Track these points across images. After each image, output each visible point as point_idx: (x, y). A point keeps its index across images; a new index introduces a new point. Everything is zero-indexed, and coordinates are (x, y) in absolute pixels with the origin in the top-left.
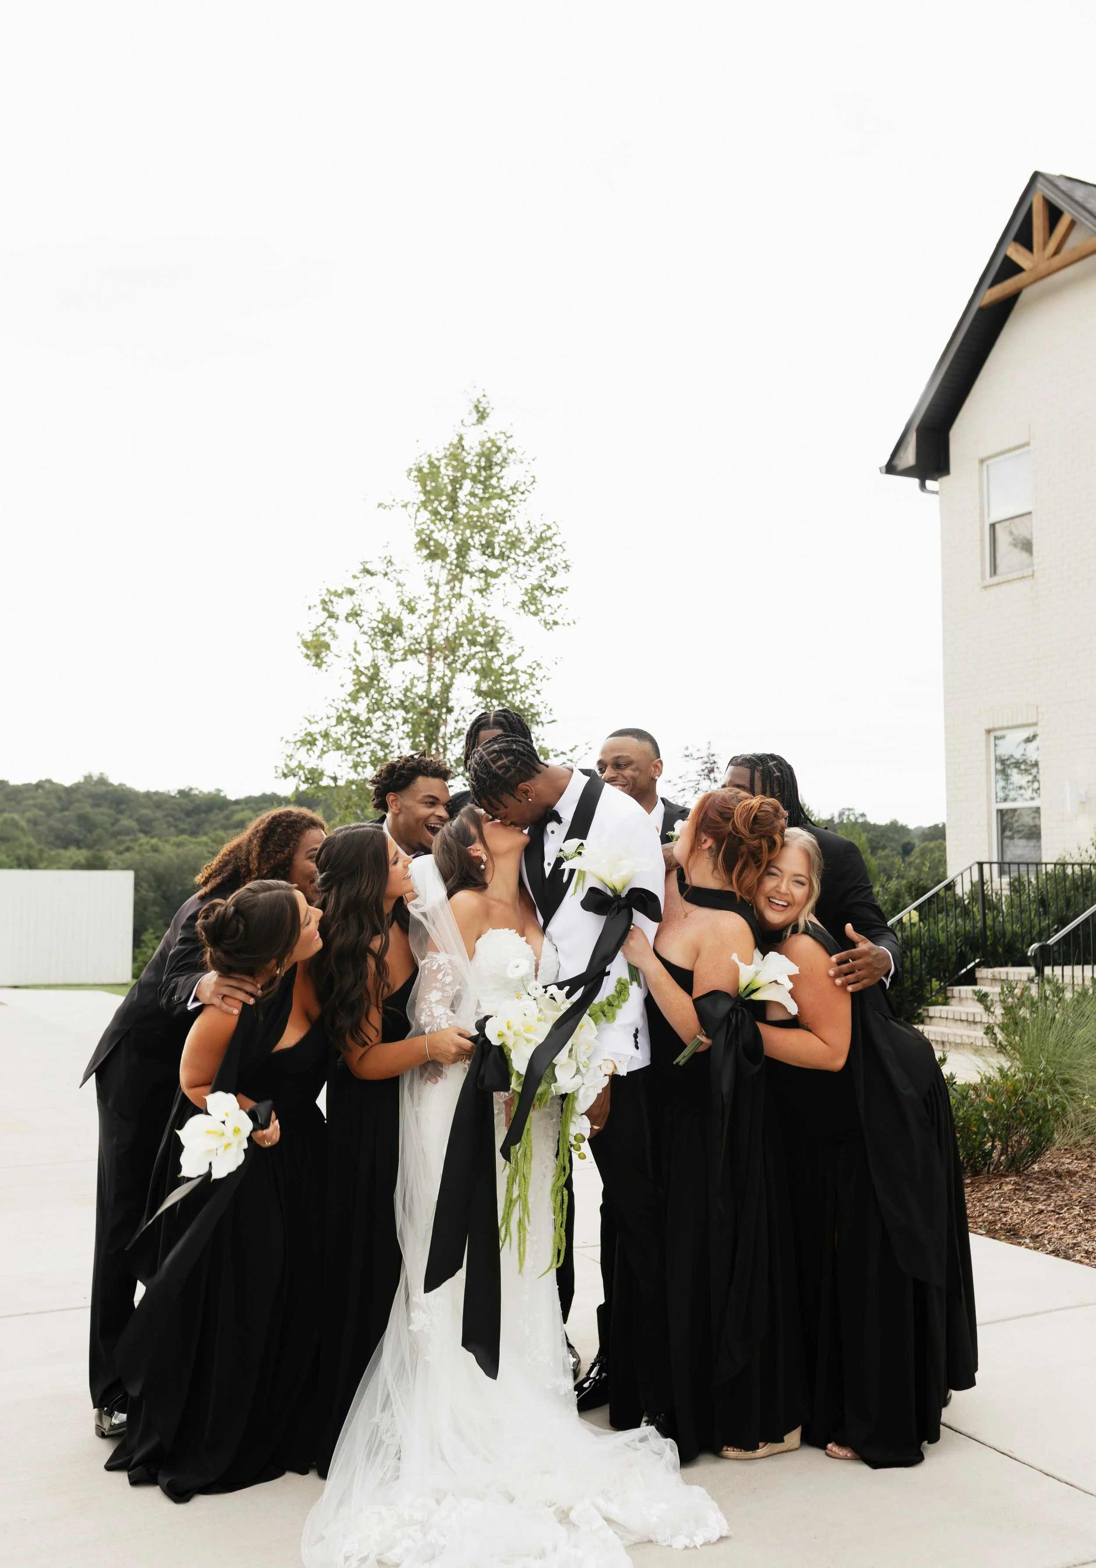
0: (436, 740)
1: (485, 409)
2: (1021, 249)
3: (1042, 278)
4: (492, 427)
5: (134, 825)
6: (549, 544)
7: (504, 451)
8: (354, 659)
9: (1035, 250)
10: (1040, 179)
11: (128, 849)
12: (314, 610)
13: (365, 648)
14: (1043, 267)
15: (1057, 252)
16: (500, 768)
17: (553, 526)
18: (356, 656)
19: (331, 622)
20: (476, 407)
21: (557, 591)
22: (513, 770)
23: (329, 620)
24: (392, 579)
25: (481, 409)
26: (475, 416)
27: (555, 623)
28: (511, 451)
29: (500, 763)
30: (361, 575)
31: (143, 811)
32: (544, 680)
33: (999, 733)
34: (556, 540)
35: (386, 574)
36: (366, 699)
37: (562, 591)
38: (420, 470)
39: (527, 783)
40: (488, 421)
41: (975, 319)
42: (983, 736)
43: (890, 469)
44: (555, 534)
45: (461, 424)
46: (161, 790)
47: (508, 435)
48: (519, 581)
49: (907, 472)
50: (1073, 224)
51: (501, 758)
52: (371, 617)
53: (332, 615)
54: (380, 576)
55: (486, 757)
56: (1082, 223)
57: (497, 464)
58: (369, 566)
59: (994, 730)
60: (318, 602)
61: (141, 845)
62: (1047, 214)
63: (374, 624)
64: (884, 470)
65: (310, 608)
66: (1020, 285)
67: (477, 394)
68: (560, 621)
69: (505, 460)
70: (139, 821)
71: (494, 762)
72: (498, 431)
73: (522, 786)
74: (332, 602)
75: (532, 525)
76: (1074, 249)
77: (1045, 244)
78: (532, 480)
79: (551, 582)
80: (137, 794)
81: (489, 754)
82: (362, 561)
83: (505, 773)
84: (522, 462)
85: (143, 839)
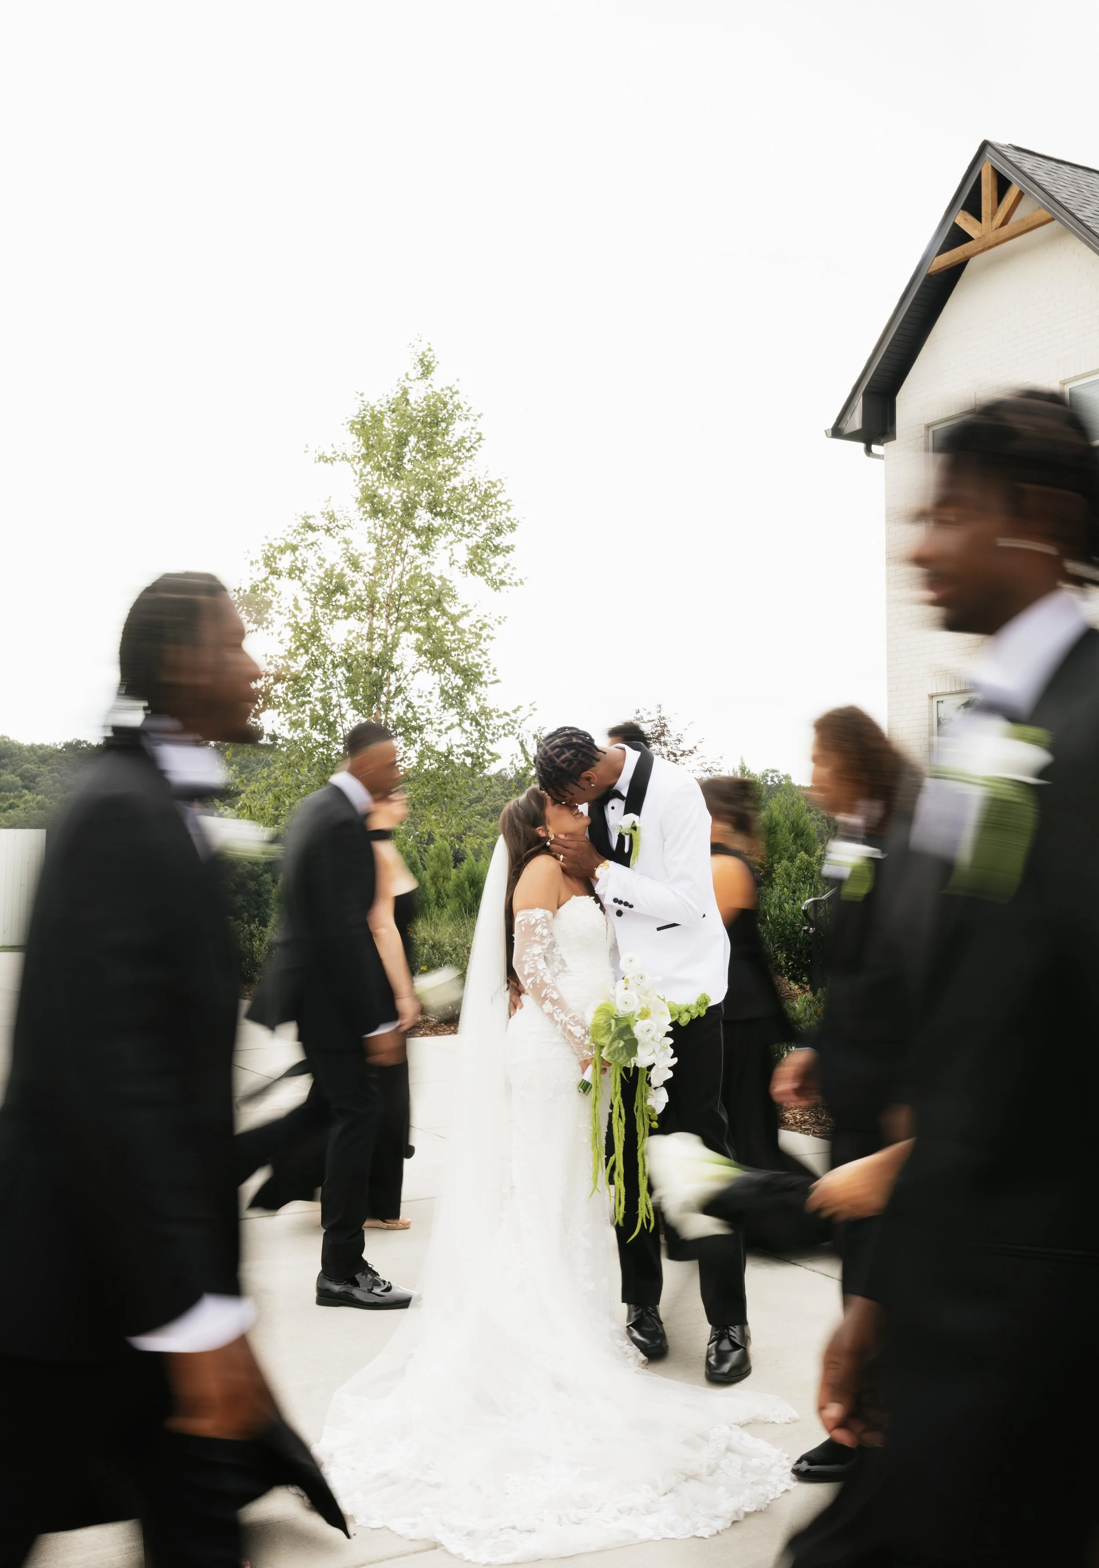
0: (378, 699)
1: (430, 363)
2: (970, 218)
3: (990, 247)
4: (439, 381)
5: (18, 781)
6: (493, 501)
7: (450, 407)
8: (295, 616)
9: (983, 219)
10: (989, 149)
11: (11, 806)
12: (256, 566)
13: (305, 605)
14: (991, 237)
15: (1004, 223)
16: (563, 762)
17: (498, 484)
18: (296, 612)
19: (272, 579)
20: (421, 360)
21: (503, 550)
22: (575, 762)
23: (271, 576)
24: (334, 534)
25: (426, 363)
26: (420, 370)
27: (503, 583)
28: (458, 407)
29: (563, 757)
30: (302, 530)
31: (27, 766)
32: (488, 640)
33: (940, 699)
34: (501, 498)
35: (328, 530)
36: (305, 656)
37: (508, 549)
38: (363, 424)
39: (589, 772)
40: (433, 375)
41: (923, 286)
42: (926, 701)
43: (837, 432)
44: (499, 492)
45: (405, 377)
46: (47, 743)
47: (454, 390)
48: (464, 539)
49: (854, 436)
50: (1021, 195)
51: (563, 753)
52: (313, 576)
53: (273, 572)
54: (322, 532)
55: (550, 753)
56: (1030, 194)
57: (443, 421)
58: (311, 521)
59: (937, 695)
60: (260, 556)
61: (25, 802)
62: (995, 183)
63: (317, 581)
64: (830, 434)
65: (252, 563)
66: (967, 254)
67: (423, 347)
68: (508, 581)
69: (451, 416)
70: (21, 776)
71: (558, 756)
72: (444, 387)
73: (584, 774)
74: (275, 558)
75: (476, 482)
76: (1022, 220)
77: (994, 213)
78: (478, 436)
79: (497, 541)
80: (20, 748)
81: (553, 748)
82: (304, 515)
83: (568, 766)
84: (466, 418)
85: (29, 796)
